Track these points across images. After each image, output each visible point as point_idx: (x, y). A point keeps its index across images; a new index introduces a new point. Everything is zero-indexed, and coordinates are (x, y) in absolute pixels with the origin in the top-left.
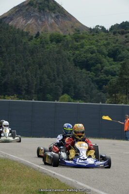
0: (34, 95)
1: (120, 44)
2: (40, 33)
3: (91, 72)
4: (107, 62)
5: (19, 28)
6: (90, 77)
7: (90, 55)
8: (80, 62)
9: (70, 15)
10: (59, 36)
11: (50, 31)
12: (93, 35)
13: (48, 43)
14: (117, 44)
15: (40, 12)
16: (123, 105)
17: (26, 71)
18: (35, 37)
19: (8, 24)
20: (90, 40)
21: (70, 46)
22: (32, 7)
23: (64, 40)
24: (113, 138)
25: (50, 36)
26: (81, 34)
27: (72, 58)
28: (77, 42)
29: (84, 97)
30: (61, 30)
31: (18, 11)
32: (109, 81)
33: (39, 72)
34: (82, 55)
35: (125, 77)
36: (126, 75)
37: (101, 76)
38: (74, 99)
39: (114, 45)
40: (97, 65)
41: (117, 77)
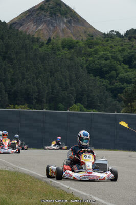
0: (45, 104)
2: (52, 38)
3: (105, 79)
4: (122, 69)
5: (29, 34)
6: (104, 85)
7: (104, 62)
8: (94, 70)
9: (83, 19)
10: (71, 42)
11: (62, 37)
12: (107, 41)
13: (59, 50)
14: (132, 50)
15: (51, 16)
17: (37, 79)
18: (47, 44)
19: (18, 30)
20: (104, 46)
21: (83, 52)
22: (43, 12)
23: (77, 46)
24: (129, 150)
25: (62, 42)
26: (95, 39)
27: (85, 65)
28: (91, 48)
29: (99, 106)
30: (73, 35)
31: (29, 16)
32: (125, 89)
33: (50, 80)
34: (96, 62)
37: (116, 84)
38: (87, 109)
39: (129, 51)
40: (112, 72)
41: (133, 84)
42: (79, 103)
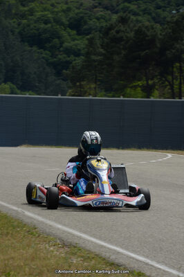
1: (86, 9)
3: (45, 50)
4: (68, 37)
6: (43, 58)
7: (43, 26)
8: (30, 37)
14: (81, 10)
16: (91, 97)
20: (42, 3)
21: (13, 11)
23: (4, 4)
27: (17, 31)
28: (24, 6)
29: (36, 87)
32: (71, 63)
34: (32, 26)
35: (93, 57)
36: (95, 55)
37: (59, 56)
38: (22, 91)
39: (77, 11)
40: (54, 40)
41: (83, 57)
42: (9, 83)
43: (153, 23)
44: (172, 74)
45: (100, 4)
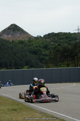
0: (13, 67)
1: (48, 42)
2: (14, 40)
3: (37, 55)
4: (43, 51)
5: (5, 39)
6: (36, 57)
7: (36, 48)
8: (32, 52)
10: (22, 41)
11: (18, 39)
12: (36, 40)
13: (17, 45)
15: (13, 32)
16: (51, 68)
17: (9, 57)
18: (12, 43)
19: (0, 38)
20: (35, 42)
21: (27, 45)
22: (10, 30)
23: (24, 43)
25: (18, 41)
26: (31, 39)
27: (28, 50)
28: (30, 43)
29: (35, 66)
30: (23, 38)
31: (4, 32)
32: (45, 58)
33: (15, 57)
34: (33, 49)
36: (51, 55)
37: (41, 57)
38: (31, 68)
39: (45, 43)
40: (39, 52)
41: (48, 56)
42: (27, 66)
43: (68, 45)
44: (75, 59)
45: (52, 41)
